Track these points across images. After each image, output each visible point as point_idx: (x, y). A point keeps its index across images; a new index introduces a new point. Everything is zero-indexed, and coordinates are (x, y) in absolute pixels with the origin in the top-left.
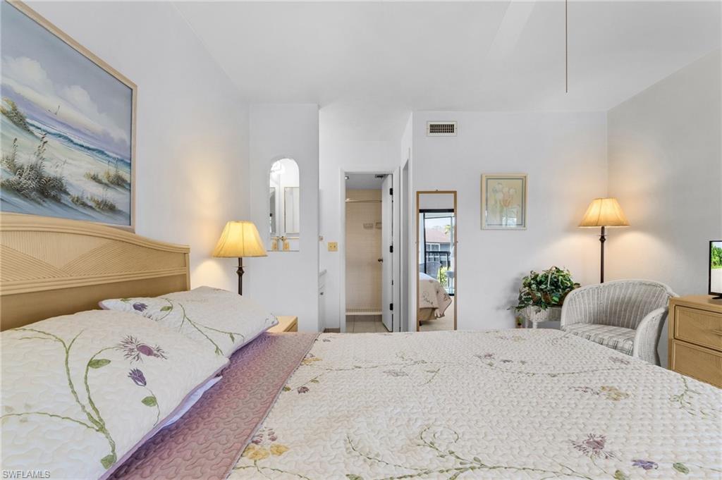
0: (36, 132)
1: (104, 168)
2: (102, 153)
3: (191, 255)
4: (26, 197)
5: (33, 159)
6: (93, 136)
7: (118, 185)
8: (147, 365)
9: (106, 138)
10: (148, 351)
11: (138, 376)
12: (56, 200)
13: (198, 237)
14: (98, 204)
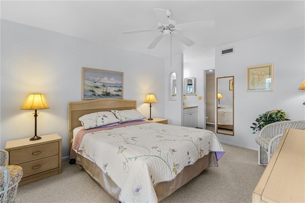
0: (106, 87)
1: (116, 89)
2: (116, 86)
3: (137, 103)
4: (105, 96)
5: (106, 90)
6: (115, 84)
7: (120, 91)
8: (104, 118)
9: (117, 84)
10: (105, 116)
11: (103, 119)
12: (109, 95)
13: (140, 98)
14: (116, 95)
